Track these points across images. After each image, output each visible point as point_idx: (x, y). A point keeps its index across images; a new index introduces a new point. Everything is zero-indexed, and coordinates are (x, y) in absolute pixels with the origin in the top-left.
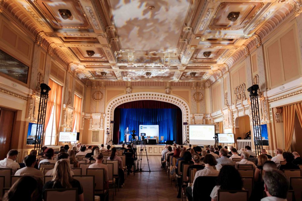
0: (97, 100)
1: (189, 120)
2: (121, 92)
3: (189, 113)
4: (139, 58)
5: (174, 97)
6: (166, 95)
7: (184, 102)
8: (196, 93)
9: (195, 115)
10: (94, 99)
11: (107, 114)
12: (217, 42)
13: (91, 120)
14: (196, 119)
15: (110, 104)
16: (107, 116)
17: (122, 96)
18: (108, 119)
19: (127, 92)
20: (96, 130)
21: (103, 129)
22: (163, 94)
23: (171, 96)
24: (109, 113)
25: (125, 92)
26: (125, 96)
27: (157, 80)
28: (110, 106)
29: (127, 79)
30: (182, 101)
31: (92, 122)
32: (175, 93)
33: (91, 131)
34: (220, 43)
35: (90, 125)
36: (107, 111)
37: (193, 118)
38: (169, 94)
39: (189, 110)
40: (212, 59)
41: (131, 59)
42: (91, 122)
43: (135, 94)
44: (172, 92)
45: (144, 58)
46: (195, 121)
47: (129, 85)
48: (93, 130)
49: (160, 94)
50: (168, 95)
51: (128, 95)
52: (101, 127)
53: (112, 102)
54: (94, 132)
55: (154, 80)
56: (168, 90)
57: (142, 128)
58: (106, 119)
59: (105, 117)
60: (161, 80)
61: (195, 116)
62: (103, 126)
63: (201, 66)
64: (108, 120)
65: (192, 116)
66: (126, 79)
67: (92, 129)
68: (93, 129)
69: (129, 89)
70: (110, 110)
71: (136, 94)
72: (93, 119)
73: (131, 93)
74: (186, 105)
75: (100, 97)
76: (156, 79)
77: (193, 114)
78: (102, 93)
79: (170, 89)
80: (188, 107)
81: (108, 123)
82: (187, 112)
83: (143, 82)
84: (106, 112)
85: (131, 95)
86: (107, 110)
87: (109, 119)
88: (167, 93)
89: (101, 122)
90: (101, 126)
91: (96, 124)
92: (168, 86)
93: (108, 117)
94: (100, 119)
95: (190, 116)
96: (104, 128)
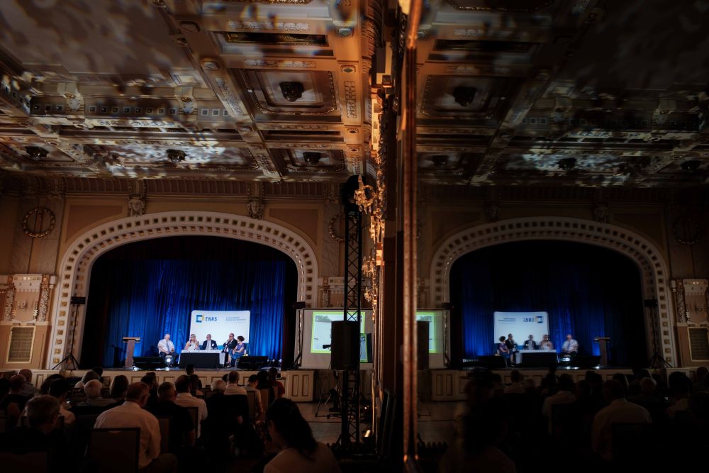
0: (34, 233)
1: (314, 293)
2: (115, 212)
3: (315, 275)
4: (101, 101)
5: (274, 227)
6: (249, 220)
7: (303, 243)
8: (338, 216)
9: (331, 281)
10: (25, 230)
11: (63, 277)
12: (283, 47)
13: (10, 293)
14: (332, 293)
15: (74, 246)
16: (64, 281)
17: (115, 224)
18: (66, 291)
19: (130, 209)
20: (24, 325)
21: (46, 323)
22: (240, 219)
23: (265, 224)
24: (71, 273)
25: (125, 211)
26: (124, 221)
27: (215, 176)
28: (76, 253)
29: (124, 171)
30: (297, 238)
31: (13, 299)
32: (277, 216)
33: (9, 327)
34: (291, 51)
35: (7, 310)
36: (65, 267)
37: (325, 290)
38: (257, 217)
39: (315, 267)
40: (322, 108)
41: (74, 104)
42: (9, 301)
43: (155, 218)
44: (267, 211)
45: (119, 101)
46: (329, 298)
47: (137, 191)
48: (14, 324)
49: (232, 217)
50: (257, 222)
51: (133, 220)
52: (40, 317)
53: (81, 240)
54: (16, 331)
55: (207, 175)
56: (254, 206)
57: (200, 319)
58: (60, 290)
59: (55, 285)
60: (228, 175)
61: (329, 284)
62: (48, 314)
63: (300, 129)
64: (66, 295)
65: (321, 282)
66: (121, 171)
67: (11, 323)
68: (14, 321)
69: (134, 201)
70: (73, 265)
71: (160, 216)
72: (18, 291)
73: (144, 214)
74: (309, 250)
75: (46, 224)
76: (214, 173)
77: (325, 278)
78: (52, 214)
79: (263, 202)
80: (312, 258)
81: (64, 304)
82: (310, 271)
83: (173, 181)
84: (62, 271)
85: (142, 218)
86: (64, 263)
87: (69, 291)
88: (251, 216)
89: (42, 302)
90: (41, 314)
91: (26, 306)
92: (256, 193)
93: (67, 286)
94: (38, 291)
95: (317, 282)
96: (49, 320)
